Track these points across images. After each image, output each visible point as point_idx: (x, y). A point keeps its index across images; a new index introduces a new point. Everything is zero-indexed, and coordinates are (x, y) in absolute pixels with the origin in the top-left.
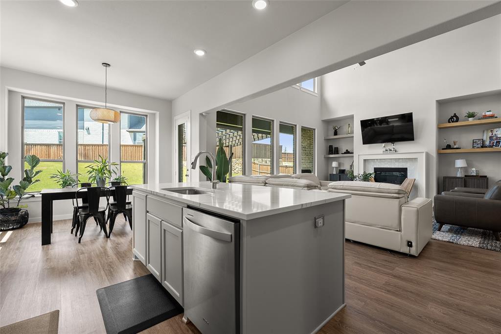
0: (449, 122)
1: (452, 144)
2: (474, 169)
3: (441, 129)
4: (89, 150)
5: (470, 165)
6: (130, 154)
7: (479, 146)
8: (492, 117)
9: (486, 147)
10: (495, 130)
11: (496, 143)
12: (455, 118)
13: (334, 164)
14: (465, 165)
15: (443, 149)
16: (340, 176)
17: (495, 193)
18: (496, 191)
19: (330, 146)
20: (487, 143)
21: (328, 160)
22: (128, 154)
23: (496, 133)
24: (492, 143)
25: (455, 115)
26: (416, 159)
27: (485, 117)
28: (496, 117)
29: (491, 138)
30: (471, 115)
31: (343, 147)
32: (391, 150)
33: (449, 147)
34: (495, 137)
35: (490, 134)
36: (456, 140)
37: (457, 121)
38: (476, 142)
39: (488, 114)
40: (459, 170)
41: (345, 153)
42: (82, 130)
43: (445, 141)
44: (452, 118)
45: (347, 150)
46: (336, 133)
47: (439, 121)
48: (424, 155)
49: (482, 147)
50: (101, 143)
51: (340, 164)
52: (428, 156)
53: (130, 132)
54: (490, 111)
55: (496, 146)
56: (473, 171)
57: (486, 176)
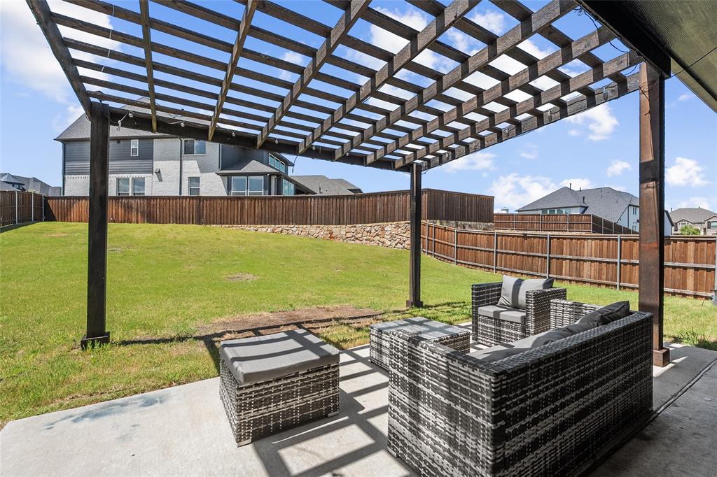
4: (155, 206)
6: (219, 213)
22: (215, 212)
42: (149, 175)
50: (178, 195)
53: (222, 175)
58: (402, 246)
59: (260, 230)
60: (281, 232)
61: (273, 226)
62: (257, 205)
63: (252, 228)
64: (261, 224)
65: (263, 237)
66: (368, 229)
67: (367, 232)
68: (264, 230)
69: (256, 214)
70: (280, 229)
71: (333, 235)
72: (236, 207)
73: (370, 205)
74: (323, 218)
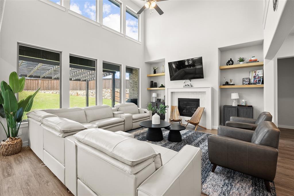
0: (227, 65)
1: (229, 82)
2: (243, 100)
3: (222, 70)
5: (241, 97)
7: (247, 83)
8: (255, 61)
9: (251, 84)
10: (258, 71)
11: (258, 81)
12: (231, 62)
13: (154, 95)
14: (238, 97)
15: (223, 85)
16: (157, 103)
17: (265, 137)
18: (267, 135)
19: (151, 81)
20: (252, 81)
21: (151, 92)
23: (258, 74)
24: (255, 81)
25: (231, 60)
26: (205, 92)
27: (251, 61)
28: (258, 61)
29: (255, 77)
30: (242, 60)
31: (160, 83)
32: (189, 85)
33: (227, 84)
34: (257, 77)
35: (254, 74)
36: (232, 78)
37: (232, 64)
38: (245, 80)
39: (253, 59)
40: (234, 101)
41: (161, 87)
43: (224, 79)
44: (229, 62)
45: (162, 85)
46: (155, 72)
47: (221, 64)
48: (210, 89)
49: (249, 84)
51: (158, 95)
52: (213, 90)
54: (254, 57)
55: (258, 83)
56: (243, 102)
57: (251, 106)
58: (104, 98)
59: (46, 92)
60: (56, 93)
61: (52, 91)
62: (45, 83)
63: (42, 92)
64: (47, 90)
65: (48, 95)
66: (92, 92)
67: (92, 93)
68: (48, 92)
69: (45, 86)
70: (56, 92)
71: (78, 94)
72: (35, 83)
73: (93, 83)
74: (74, 88)
